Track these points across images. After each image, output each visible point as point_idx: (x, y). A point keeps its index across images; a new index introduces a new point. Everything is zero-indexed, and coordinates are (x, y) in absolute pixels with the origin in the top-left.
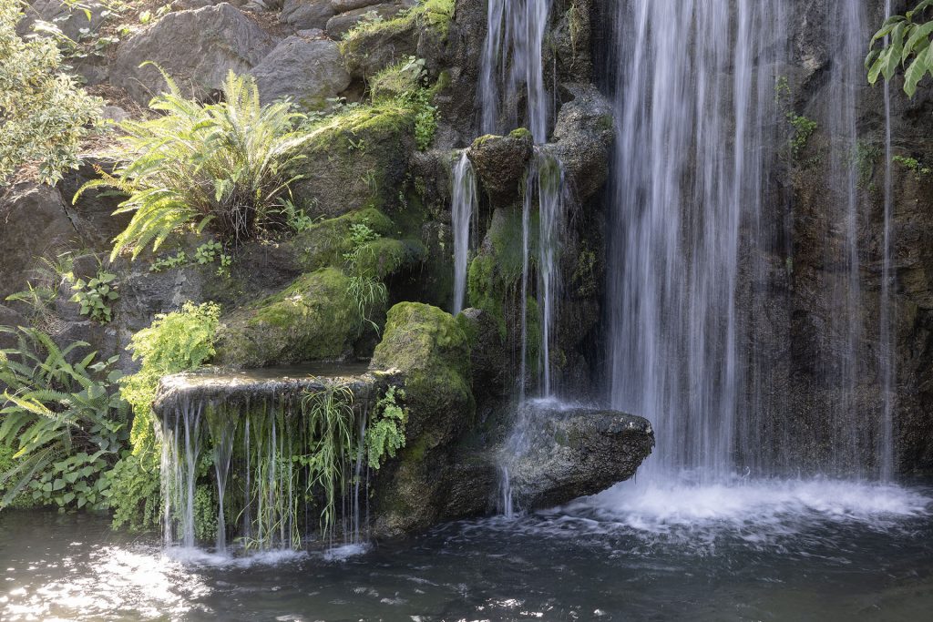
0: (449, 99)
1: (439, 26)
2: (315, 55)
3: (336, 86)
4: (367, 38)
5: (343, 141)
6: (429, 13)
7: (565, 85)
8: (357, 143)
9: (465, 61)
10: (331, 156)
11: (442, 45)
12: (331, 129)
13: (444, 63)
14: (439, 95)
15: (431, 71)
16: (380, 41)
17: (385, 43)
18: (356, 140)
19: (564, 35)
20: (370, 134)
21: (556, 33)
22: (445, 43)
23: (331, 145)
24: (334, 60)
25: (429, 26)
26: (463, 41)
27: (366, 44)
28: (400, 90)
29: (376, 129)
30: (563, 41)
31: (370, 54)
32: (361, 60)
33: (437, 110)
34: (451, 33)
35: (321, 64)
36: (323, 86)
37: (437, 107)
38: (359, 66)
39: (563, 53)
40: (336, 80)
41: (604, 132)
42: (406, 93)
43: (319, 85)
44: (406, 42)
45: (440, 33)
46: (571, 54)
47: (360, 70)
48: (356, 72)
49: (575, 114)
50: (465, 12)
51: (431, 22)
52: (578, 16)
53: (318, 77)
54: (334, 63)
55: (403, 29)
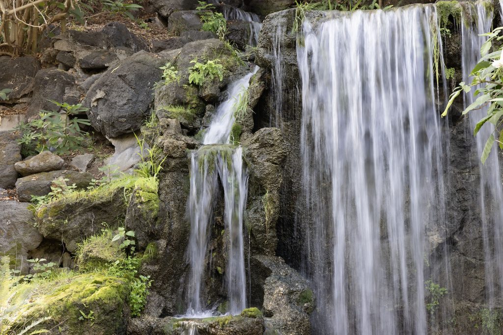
0: (156, 268)
1: (150, 204)
2: (7, 215)
3: (27, 245)
4: (68, 205)
5: (74, 312)
6: (141, 192)
7: (259, 258)
8: (87, 314)
9: (170, 234)
10: (62, 326)
11: (152, 220)
12: (61, 300)
13: (153, 236)
14: (148, 264)
15: (140, 243)
16: (80, 209)
17: (85, 211)
18: (87, 312)
19: (258, 216)
20: (100, 306)
21: (251, 212)
22: (156, 219)
23: (62, 316)
24: (26, 220)
25: (141, 203)
26: (169, 217)
27: (66, 211)
28: (110, 259)
29: (105, 301)
30: (258, 220)
31: (69, 220)
32: (61, 224)
33: (150, 279)
34: (162, 210)
35: (13, 224)
36: (14, 245)
37: (149, 277)
38: (57, 230)
39: (257, 230)
40: (27, 239)
41: (305, 305)
42: (118, 262)
43: (10, 243)
44: (105, 211)
45: (152, 210)
46: (264, 232)
47: (58, 234)
48: (54, 235)
49: (282, 289)
50: (168, 191)
51: (143, 199)
52: (271, 200)
53: (9, 236)
54: (25, 223)
55: (104, 200)
